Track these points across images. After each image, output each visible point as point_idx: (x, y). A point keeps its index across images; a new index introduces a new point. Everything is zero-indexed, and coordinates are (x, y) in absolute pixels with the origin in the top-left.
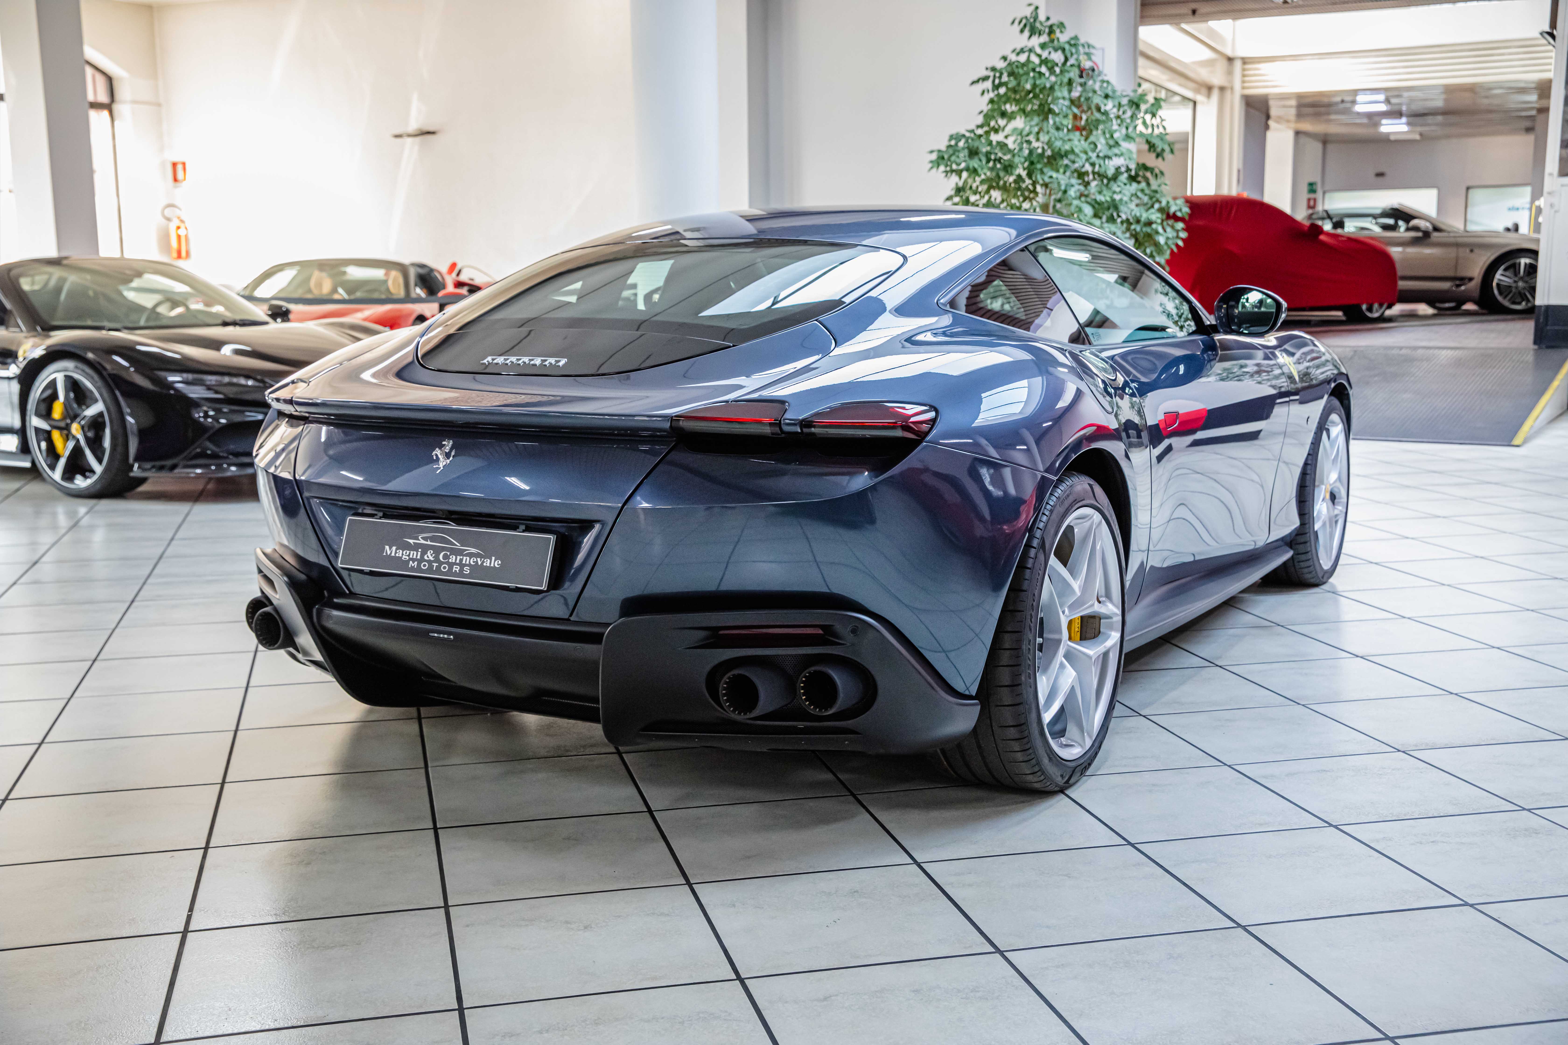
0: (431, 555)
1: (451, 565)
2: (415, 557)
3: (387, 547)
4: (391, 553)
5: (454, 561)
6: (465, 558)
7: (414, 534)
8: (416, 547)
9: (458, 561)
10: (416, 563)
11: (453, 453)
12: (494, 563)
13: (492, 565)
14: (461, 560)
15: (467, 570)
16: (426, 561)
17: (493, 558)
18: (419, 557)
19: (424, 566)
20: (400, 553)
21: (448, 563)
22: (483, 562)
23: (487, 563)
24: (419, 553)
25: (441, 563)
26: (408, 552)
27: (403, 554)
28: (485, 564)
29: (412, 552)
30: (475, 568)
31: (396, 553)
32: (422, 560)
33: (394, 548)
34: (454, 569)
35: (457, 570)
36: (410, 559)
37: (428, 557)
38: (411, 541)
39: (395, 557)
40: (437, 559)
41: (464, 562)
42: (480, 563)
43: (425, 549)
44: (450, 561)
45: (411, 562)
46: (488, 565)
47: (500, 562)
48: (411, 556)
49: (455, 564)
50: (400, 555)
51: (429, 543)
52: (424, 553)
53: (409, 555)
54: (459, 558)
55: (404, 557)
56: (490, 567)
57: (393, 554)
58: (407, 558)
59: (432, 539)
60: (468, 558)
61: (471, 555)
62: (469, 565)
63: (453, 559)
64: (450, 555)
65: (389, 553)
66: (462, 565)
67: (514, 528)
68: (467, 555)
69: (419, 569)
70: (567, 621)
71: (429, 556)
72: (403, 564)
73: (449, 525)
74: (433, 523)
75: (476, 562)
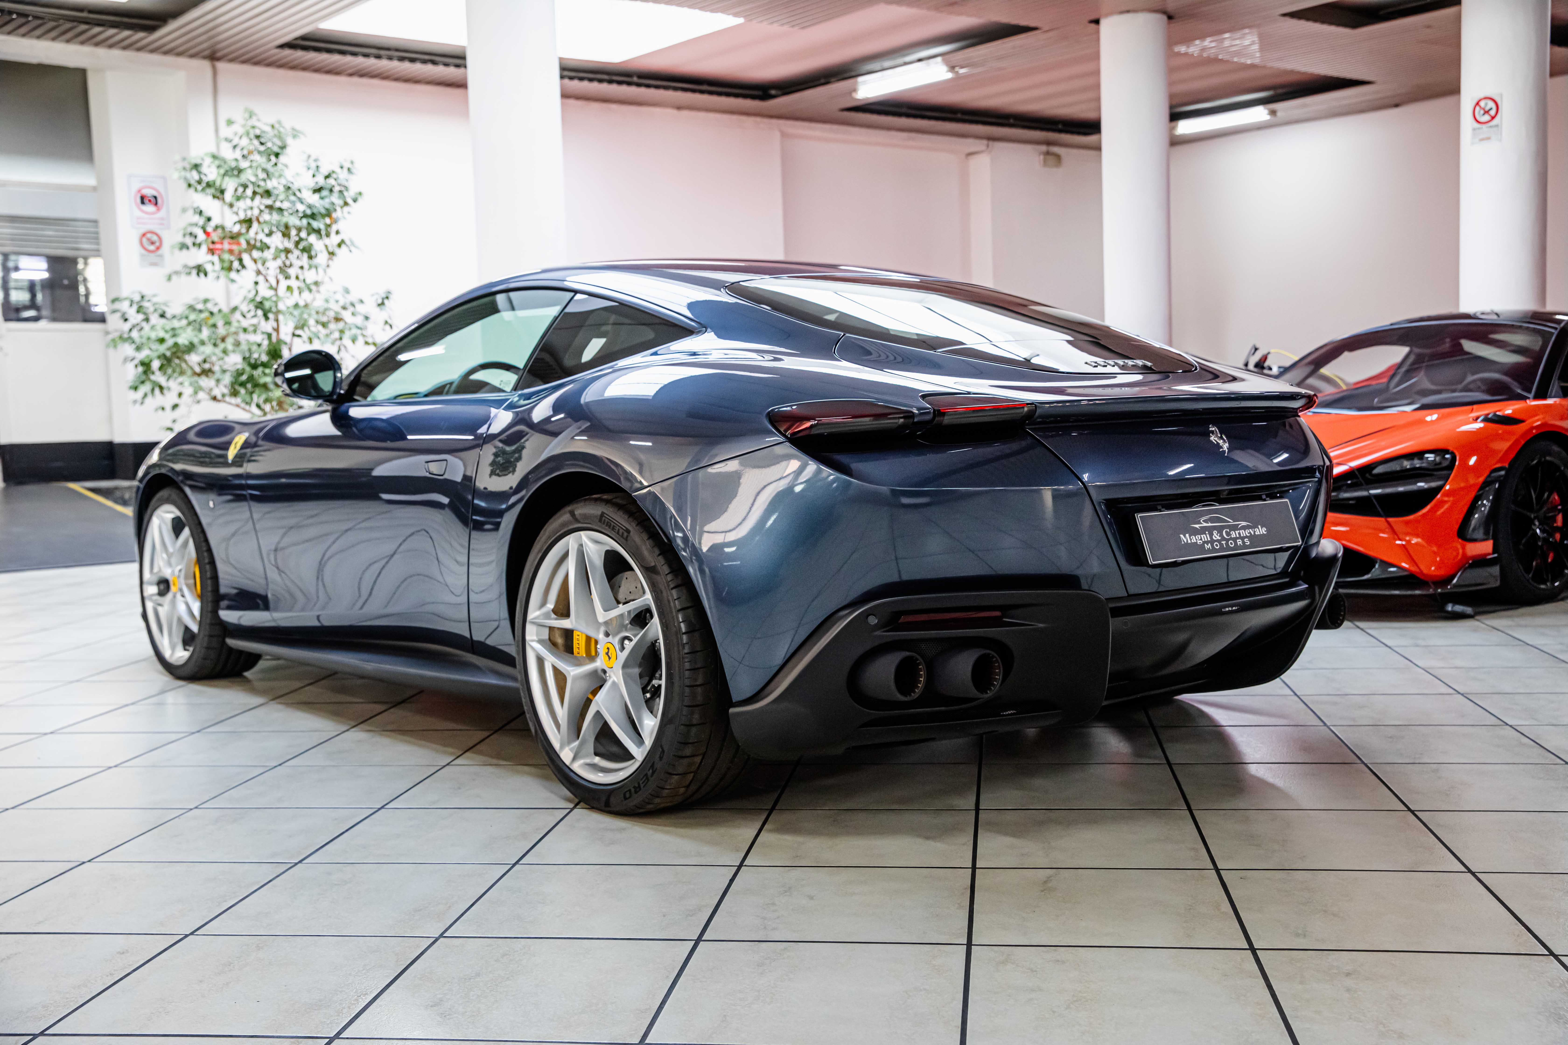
1: (1235, 539)
2: (1206, 540)
3: (1181, 536)
4: (1187, 540)
5: (1235, 536)
6: (1241, 532)
7: (1196, 518)
8: (1203, 531)
9: (1238, 536)
10: (1209, 544)
12: (1261, 531)
13: (1261, 533)
14: (1239, 534)
15: (1247, 542)
16: (1215, 541)
17: (1259, 527)
18: (1209, 539)
19: (1217, 546)
20: (1193, 539)
21: (1232, 539)
22: (1254, 532)
23: (1257, 532)
24: (1208, 536)
25: (1227, 541)
26: (1199, 537)
29: (1202, 536)
30: (1251, 539)
31: (1191, 539)
32: (1212, 541)
33: (1187, 536)
34: (1238, 543)
35: (1241, 543)
36: (1204, 542)
38: (1197, 526)
39: (1192, 543)
40: (1222, 538)
41: (1242, 535)
42: (1252, 533)
43: (1210, 530)
45: (1206, 545)
46: (1259, 533)
47: (1265, 530)
48: (1203, 539)
49: (1237, 538)
50: (1195, 541)
51: (1210, 524)
52: (1211, 535)
53: (1201, 539)
54: (1237, 532)
55: (1198, 541)
56: (1260, 535)
57: (1189, 541)
58: (1201, 542)
59: (1211, 520)
60: (1243, 531)
61: (1244, 528)
62: (1246, 536)
63: (1233, 535)
64: (1230, 531)
65: (1185, 541)
66: (1242, 539)
68: (1241, 528)
69: (1214, 550)
71: (1216, 536)
72: (1201, 548)
73: (1215, 505)
74: (1204, 506)
75: (1250, 533)
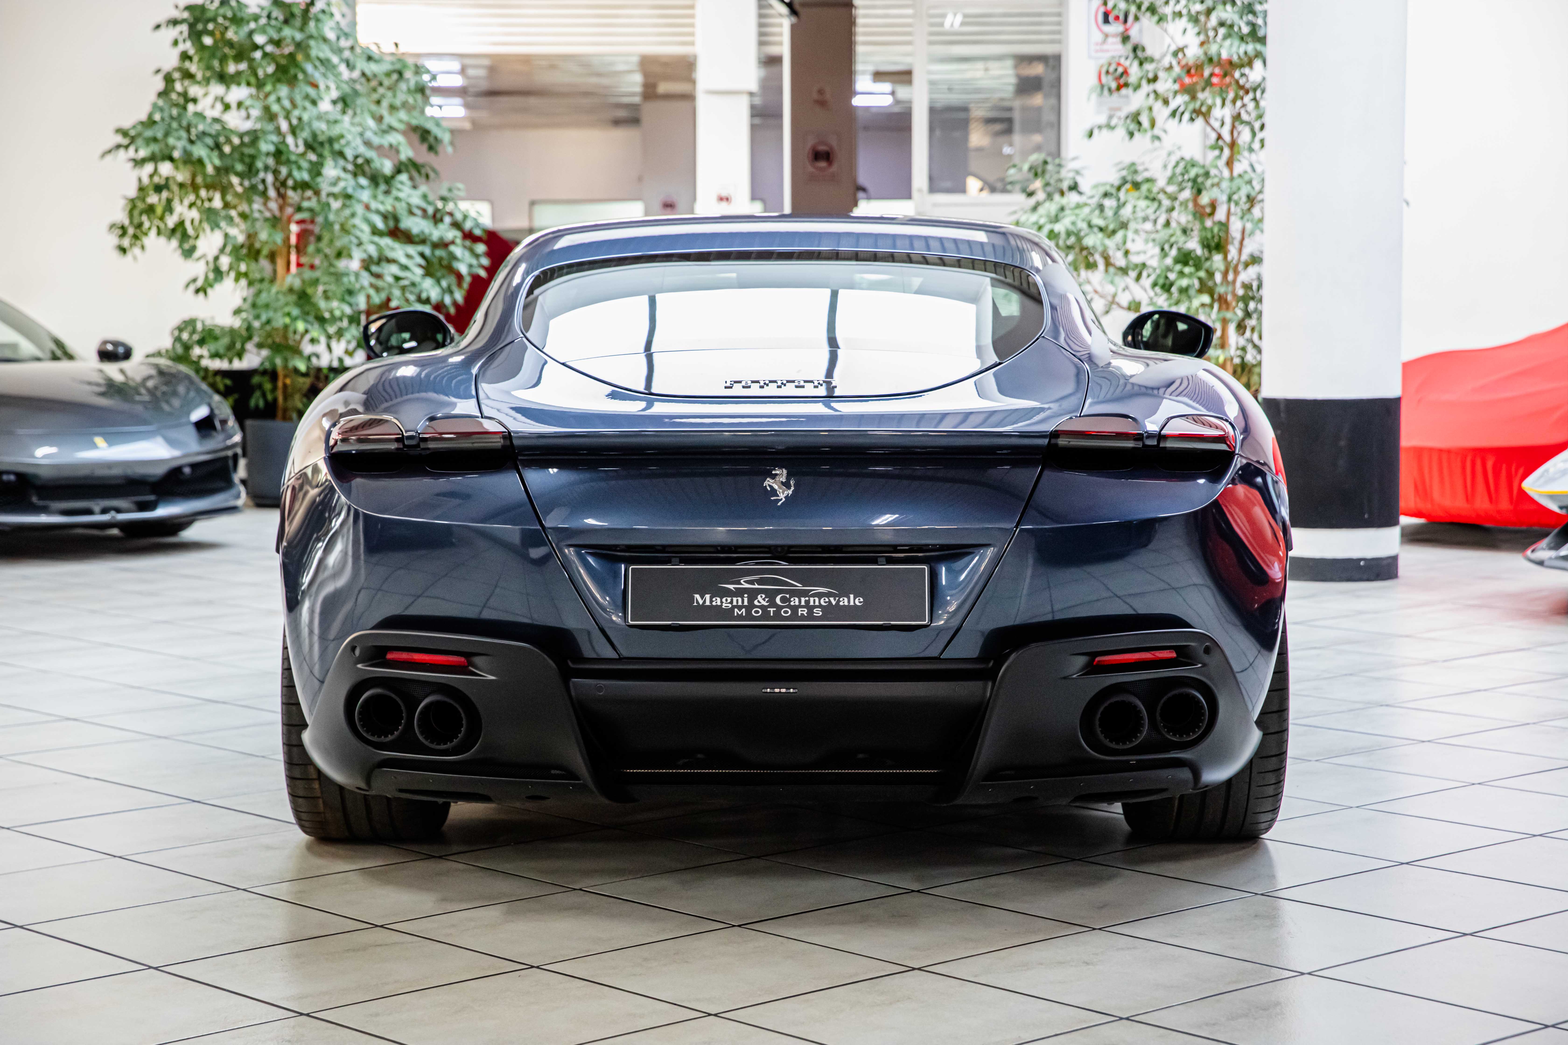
0: (764, 600)
1: (795, 609)
2: (740, 603)
3: (697, 596)
4: (705, 602)
5: (797, 603)
6: (812, 599)
7: (735, 577)
8: (740, 593)
9: (803, 603)
10: (744, 610)
11: (792, 483)
12: (854, 601)
13: (852, 603)
14: (807, 602)
15: (818, 612)
16: (757, 607)
17: (852, 596)
18: (746, 603)
19: (756, 612)
20: (717, 601)
21: (789, 606)
22: (839, 601)
23: (844, 602)
24: (746, 600)
25: (779, 608)
26: (729, 599)
27: (722, 602)
28: (841, 603)
29: (735, 599)
30: (828, 610)
31: (711, 601)
32: (751, 606)
33: (708, 597)
34: (800, 613)
35: (805, 613)
36: (734, 607)
37: (759, 601)
38: (731, 587)
39: (711, 606)
40: (773, 604)
41: (812, 603)
42: (834, 603)
43: (753, 594)
44: (792, 603)
45: (736, 610)
46: (846, 603)
47: (862, 600)
48: (735, 603)
49: (800, 606)
50: (719, 603)
51: (757, 586)
52: (751, 600)
53: (731, 602)
54: (803, 600)
55: (724, 605)
56: (849, 606)
57: (708, 603)
58: (730, 606)
59: (760, 582)
60: (817, 599)
61: (820, 595)
62: (820, 606)
63: (795, 601)
64: (790, 597)
65: (701, 602)
66: (810, 609)
67: (874, 561)
68: (814, 595)
69: (749, 616)
70: (937, 659)
71: (761, 600)
72: (728, 613)
73: (780, 564)
74: (757, 564)
75: (830, 602)
